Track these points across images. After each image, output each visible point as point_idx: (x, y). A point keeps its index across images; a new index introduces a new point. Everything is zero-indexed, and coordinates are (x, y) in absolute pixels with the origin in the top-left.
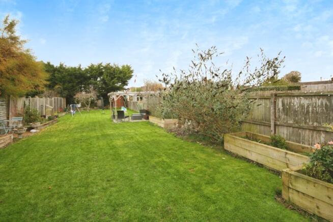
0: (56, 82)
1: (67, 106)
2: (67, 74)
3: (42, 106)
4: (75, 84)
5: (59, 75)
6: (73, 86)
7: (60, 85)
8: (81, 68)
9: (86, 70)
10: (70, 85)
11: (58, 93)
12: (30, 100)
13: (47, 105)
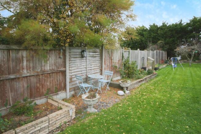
0: (159, 38)
1: (168, 58)
2: (168, 30)
3: (143, 58)
4: (176, 38)
5: (162, 32)
6: (173, 41)
7: (162, 40)
8: (182, 23)
9: (187, 24)
10: (171, 39)
11: (161, 47)
12: (129, 52)
13: (149, 57)
